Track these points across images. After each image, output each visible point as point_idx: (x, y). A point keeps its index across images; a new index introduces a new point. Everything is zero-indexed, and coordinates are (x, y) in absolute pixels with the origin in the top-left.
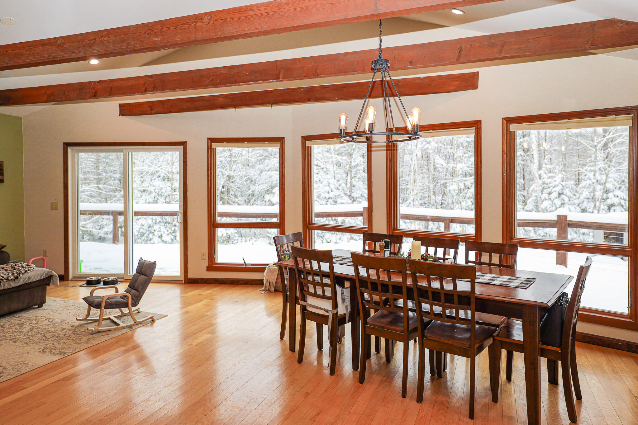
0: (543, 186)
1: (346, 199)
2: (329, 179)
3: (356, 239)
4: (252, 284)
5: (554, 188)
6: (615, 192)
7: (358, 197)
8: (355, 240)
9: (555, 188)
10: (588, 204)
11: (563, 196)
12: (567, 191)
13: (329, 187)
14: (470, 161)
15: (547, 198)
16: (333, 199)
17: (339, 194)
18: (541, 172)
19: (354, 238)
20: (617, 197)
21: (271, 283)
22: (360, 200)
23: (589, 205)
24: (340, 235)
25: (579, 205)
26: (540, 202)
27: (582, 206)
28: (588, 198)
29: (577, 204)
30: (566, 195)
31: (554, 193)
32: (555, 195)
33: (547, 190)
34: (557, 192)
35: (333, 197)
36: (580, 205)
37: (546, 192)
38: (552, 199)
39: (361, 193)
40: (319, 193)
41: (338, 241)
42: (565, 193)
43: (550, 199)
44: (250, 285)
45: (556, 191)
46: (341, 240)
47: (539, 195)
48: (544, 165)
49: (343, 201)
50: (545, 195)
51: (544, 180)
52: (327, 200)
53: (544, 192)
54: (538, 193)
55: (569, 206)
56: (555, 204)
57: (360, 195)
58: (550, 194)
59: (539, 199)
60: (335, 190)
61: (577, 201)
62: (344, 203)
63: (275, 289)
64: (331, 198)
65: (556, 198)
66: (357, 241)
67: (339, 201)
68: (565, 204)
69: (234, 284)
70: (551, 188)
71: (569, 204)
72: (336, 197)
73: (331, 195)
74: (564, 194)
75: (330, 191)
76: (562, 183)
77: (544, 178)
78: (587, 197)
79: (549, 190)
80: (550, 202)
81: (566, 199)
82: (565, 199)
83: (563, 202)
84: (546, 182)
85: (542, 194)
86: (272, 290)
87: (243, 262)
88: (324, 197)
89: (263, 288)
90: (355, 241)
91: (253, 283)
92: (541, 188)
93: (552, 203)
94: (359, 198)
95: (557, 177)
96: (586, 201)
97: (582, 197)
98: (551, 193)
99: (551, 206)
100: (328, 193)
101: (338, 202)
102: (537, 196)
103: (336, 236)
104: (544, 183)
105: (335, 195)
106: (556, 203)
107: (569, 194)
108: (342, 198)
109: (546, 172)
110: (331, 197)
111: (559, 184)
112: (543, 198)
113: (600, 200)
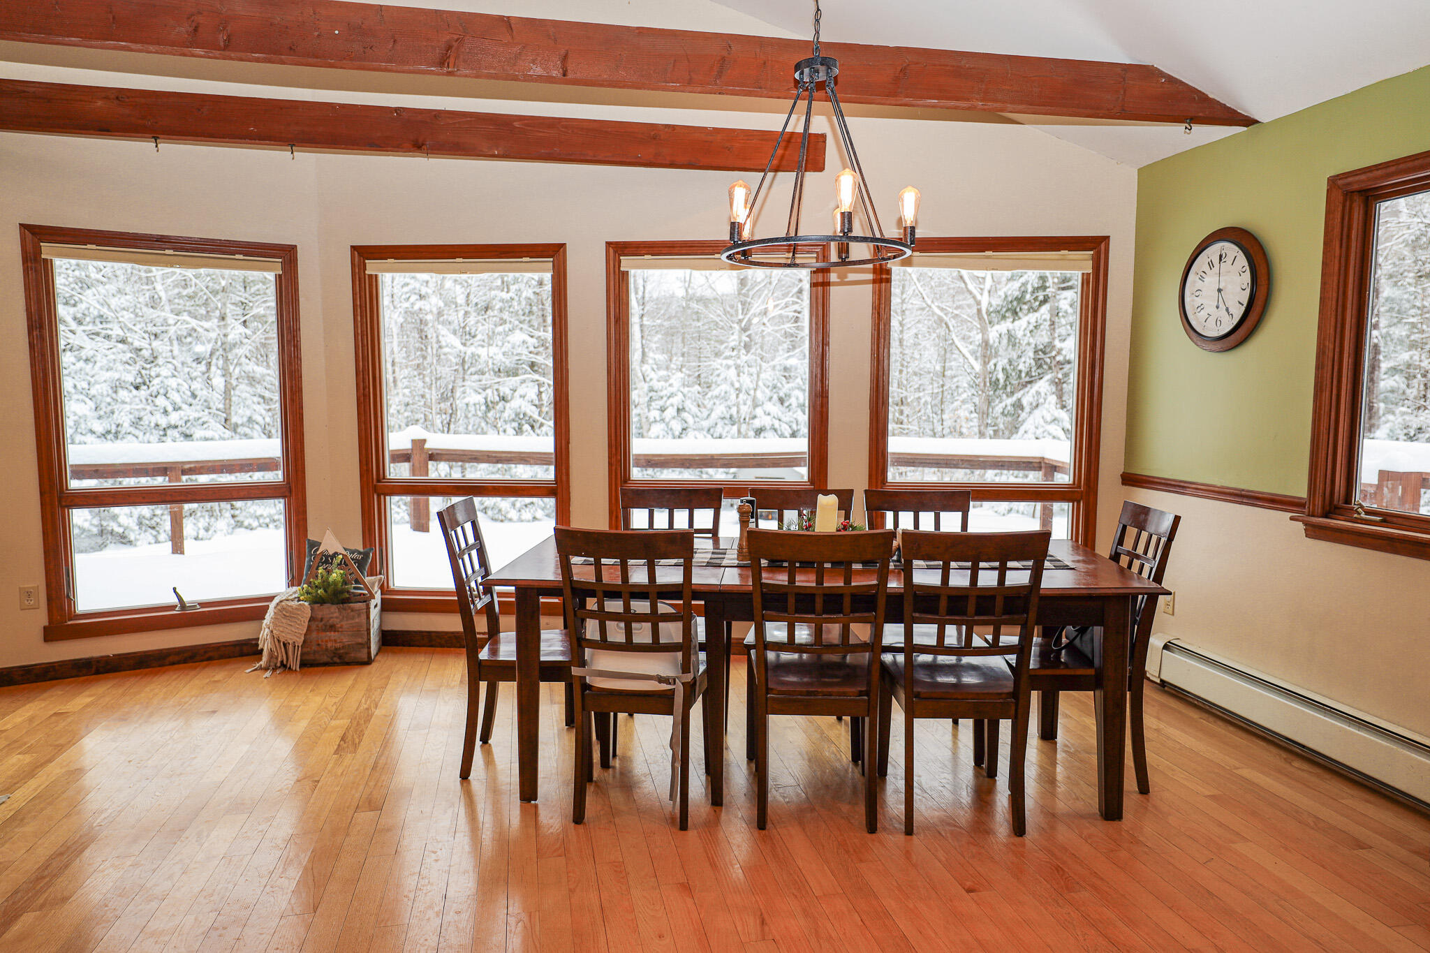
0: (651, 394)
1: (216, 428)
2: (166, 377)
3: (250, 525)
4: (210, 659)
5: (669, 398)
6: (764, 405)
7: (240, 422)
8: (246, 528)
9: (671, 399)
10: (723, 428)
11: (684, 415)
12: (689, 404)
13: (168, 398)
14: (509, 342)
15: (658, 419)
16: (180, 429)
17: (197, 415)
18: (646, 367)
19: (246, 523)
20: (769, 414)
21: (290, 648)
22: (247, 430)
23: (726, 430)
24: (207, 520)
25: (709, 430)
26: (645, 427)
27: (714, 432)
28: (723, 418)
29: (706, 430)
30: (689, 413)
31: (670, 408)
32: (671, 412)
33: (657, 402)
34: (676, 408)
35: (179, 423)
36: (712, 430)
37: (655, 407)
38: (667, 420)
39: (248, 413)
40: (137, 414)
41: (202, 533)
42: (687, 409)
43: (663, 420)
44: (202, 661)
45: (672, 405)
46: (210, 532)
47: (644, 413)
48: (651, 354)
49: (209, 434)
50: (655, 414)
51: (651, 384)
52: (162, 433)
53: (651, 408)
54: (642, 409)
55: (696, 432)
56: (671, 429)
57: (245, 419)
58: (663, 410)
59: (644, 420)
60: (185, 406)
61: (706, 424)
62: (212, 439)
63: (301, 660)
64: (176, 427)
65: (674, 418)
66: (251, 529)
67: (198, 433)
68: (689, 430)
69: (148, 666)
70: (665, 399)
71: (694, 430)
72: (189, 424)
73: (174, 418)
74: (685, 411)
75: (170, 408)
76: (682, 389)
77: (651, 380)
78: (723, 416)
79: (661, 403)
80: (663, 426)
81: (690, 420)
82: (688, 420)
83: (685, 425)
84: (655, 389)
85: (649, 410)
86: (295, 665)
87: (175, 600)
88: (153, 425)
89: (263, 663)
90: (248, 531)
91: (210, 654)
92: (647, 399)
93: (666, 429)
94: (242, 425)
95: (674, 377)
96: (720, 424)
97: (714, 416)
98: (665, 409)
99: (665, 434)
100: (165, 412)
101: (195, 436)
102: (639, 415)
103: (195, 522)
104: (651, 390)
105: (186, 418)
106: (674, 428)
107: (695, 409)
108: (205, 426)
109: (655, 367)
110: (173, 423)
111: (678, 390)
112: (652, 419)
113: (747, 420)
